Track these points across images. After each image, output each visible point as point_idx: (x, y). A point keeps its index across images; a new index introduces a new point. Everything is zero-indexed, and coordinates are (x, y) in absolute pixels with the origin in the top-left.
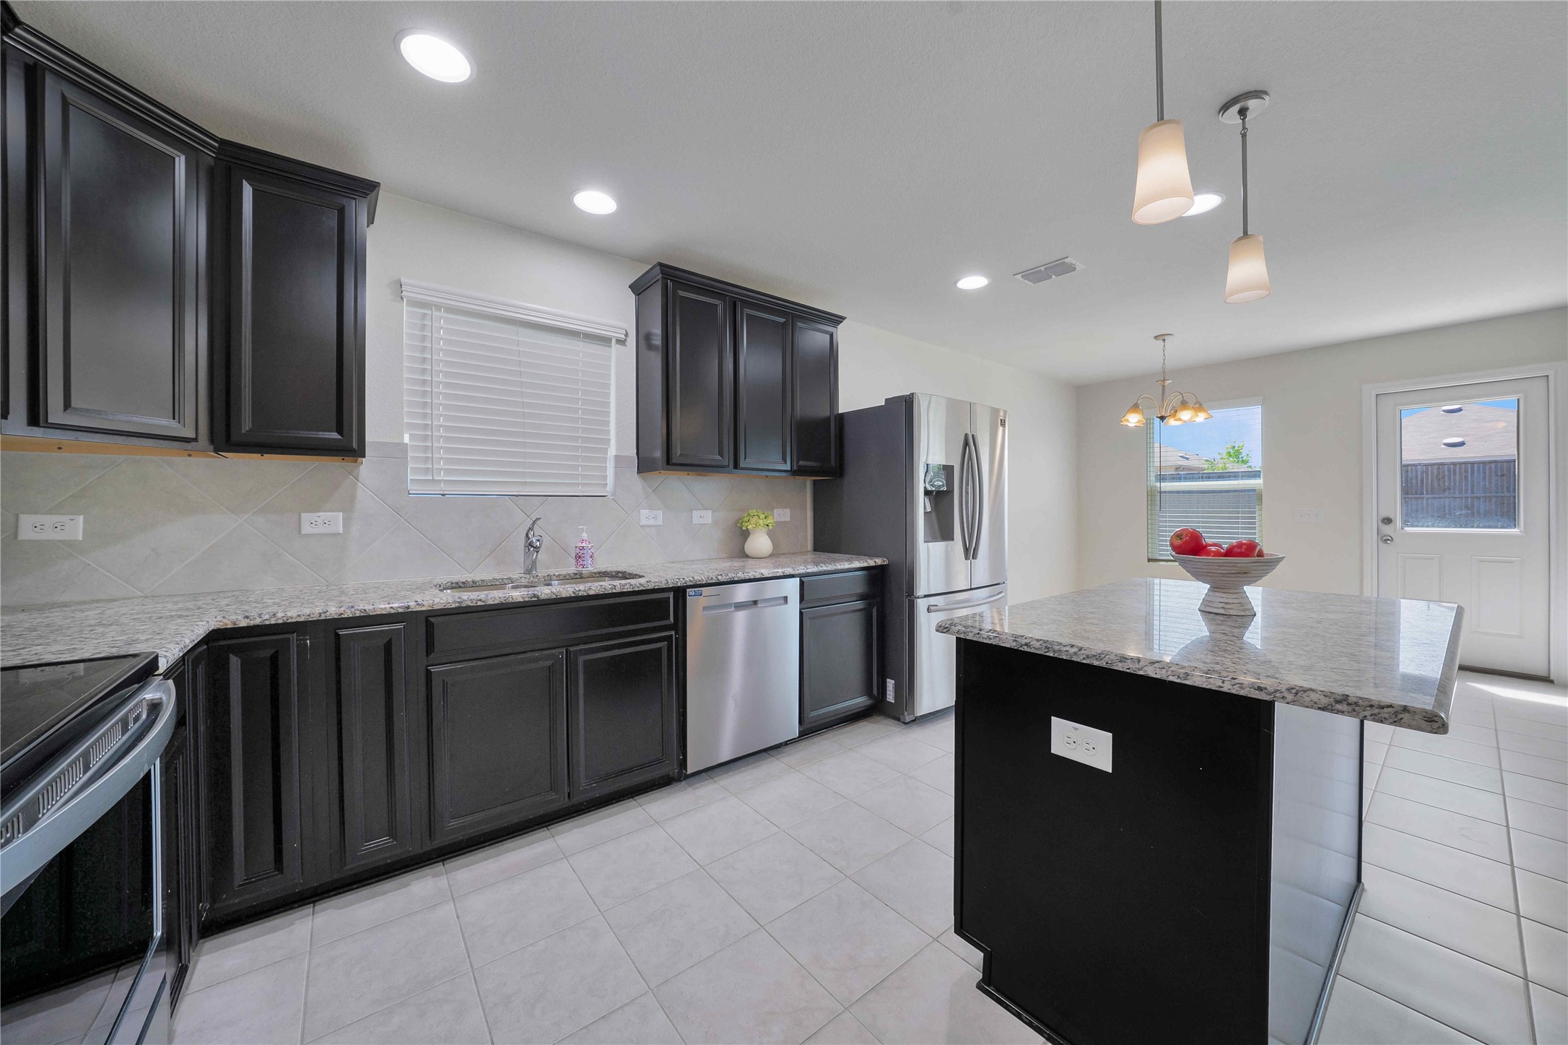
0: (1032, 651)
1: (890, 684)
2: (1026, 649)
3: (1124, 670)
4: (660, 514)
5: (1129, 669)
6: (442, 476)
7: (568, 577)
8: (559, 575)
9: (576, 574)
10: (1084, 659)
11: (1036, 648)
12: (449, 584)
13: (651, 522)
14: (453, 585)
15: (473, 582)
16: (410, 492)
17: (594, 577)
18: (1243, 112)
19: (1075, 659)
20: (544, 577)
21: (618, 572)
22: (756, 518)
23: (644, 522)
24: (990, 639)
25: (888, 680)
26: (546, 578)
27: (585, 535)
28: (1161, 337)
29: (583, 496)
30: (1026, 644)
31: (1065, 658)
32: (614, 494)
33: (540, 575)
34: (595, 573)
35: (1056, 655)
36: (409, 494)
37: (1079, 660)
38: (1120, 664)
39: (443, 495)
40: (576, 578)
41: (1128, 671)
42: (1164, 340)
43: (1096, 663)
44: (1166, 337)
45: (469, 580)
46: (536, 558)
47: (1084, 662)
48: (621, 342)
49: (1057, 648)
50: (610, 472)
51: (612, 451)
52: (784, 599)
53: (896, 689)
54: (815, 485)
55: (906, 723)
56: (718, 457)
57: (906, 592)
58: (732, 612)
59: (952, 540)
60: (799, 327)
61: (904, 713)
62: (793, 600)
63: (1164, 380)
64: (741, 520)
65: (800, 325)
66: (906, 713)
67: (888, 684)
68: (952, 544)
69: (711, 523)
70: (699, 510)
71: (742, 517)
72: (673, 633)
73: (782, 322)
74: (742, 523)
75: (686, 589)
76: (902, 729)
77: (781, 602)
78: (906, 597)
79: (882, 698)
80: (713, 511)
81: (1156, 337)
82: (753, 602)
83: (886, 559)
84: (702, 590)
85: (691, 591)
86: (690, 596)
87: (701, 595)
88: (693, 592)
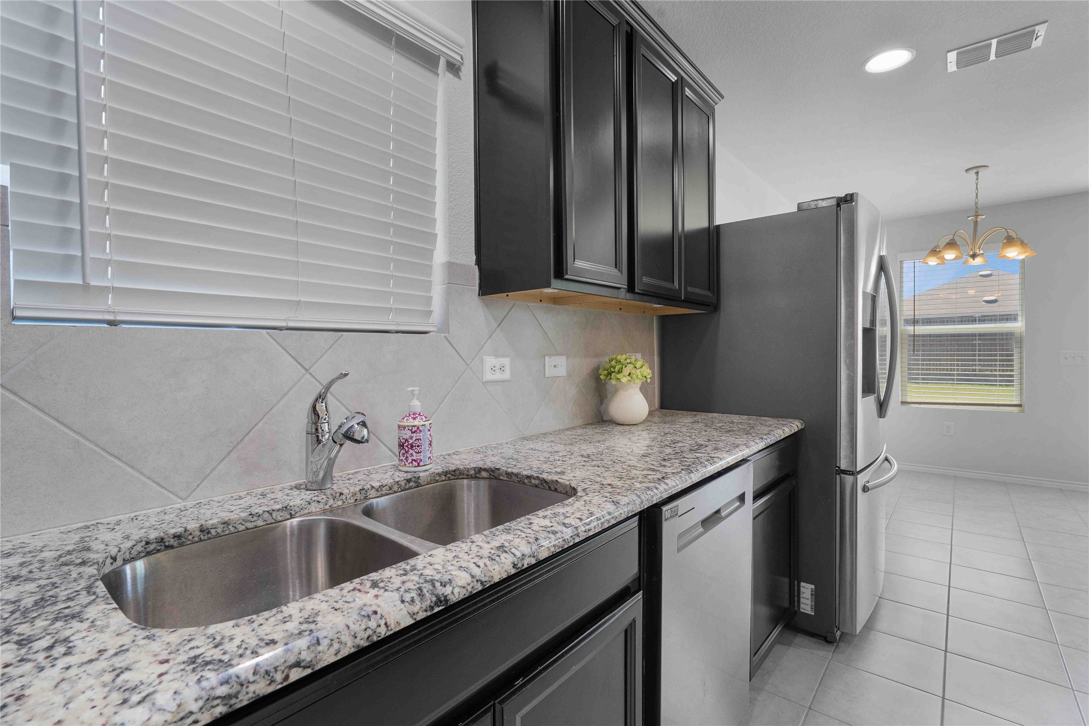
1: (807, 590)
4: (506, 361)
6: (109, 279)
7: (395, 488)
8: (382, 486)
9: (409, 481)
12: (139, 548)
13: (498, 376)
14: (152, 547)
15: (202, 530)
16: (18, 313)
17: (437, 481)
20: (354, 494)
21: (480, 470)
22: (630, 367)
23: (489, 376)
25: (802, 584)
26: (358, 496)
27: (416, 405)
28: (976, 169)
29: (397, 332)
32: (445, 327)
33: (345, 491)
34: (439, 475)
36: (14, 318)
39: (112, 323)
40: (410, 488)
42: (977, 173)
44: (980, 170)
45: (193, 526)
46: (336, 456)
48: (454, 68)
50: (437, 291)
51: (440, 256)
52: (742, 498)
53: (817, 596)
54: (664, 320)
55: (831, 643)
56: (616, 271)
57: (837, 467)
58: (701, 534)
59: (874, 393)
60: (686, 95)
61: (834, 630)
62: (749, 497)
63: (977, 216)
64: (608, 371)
65: (688, 92)
66: (836, 630)
67: (802, 589)
68: (871, 399)
69: (565, 375)
70: (550, 355)
71: (607, 366)
72: (639, 596)
73: (674, 81)
74: (610, 374)
75: (660, 508)
76: (833, 653)
77: (738, 503)
78: (836, 474)
79: (796, 609)
80: (567, 358)
81: (967, 170)
82: (718, 512)
83: (802, 422)
84: (678, 506)
85: (667, 510)
86: (666, 520)
87: (677, 514)
88: (670, 511)
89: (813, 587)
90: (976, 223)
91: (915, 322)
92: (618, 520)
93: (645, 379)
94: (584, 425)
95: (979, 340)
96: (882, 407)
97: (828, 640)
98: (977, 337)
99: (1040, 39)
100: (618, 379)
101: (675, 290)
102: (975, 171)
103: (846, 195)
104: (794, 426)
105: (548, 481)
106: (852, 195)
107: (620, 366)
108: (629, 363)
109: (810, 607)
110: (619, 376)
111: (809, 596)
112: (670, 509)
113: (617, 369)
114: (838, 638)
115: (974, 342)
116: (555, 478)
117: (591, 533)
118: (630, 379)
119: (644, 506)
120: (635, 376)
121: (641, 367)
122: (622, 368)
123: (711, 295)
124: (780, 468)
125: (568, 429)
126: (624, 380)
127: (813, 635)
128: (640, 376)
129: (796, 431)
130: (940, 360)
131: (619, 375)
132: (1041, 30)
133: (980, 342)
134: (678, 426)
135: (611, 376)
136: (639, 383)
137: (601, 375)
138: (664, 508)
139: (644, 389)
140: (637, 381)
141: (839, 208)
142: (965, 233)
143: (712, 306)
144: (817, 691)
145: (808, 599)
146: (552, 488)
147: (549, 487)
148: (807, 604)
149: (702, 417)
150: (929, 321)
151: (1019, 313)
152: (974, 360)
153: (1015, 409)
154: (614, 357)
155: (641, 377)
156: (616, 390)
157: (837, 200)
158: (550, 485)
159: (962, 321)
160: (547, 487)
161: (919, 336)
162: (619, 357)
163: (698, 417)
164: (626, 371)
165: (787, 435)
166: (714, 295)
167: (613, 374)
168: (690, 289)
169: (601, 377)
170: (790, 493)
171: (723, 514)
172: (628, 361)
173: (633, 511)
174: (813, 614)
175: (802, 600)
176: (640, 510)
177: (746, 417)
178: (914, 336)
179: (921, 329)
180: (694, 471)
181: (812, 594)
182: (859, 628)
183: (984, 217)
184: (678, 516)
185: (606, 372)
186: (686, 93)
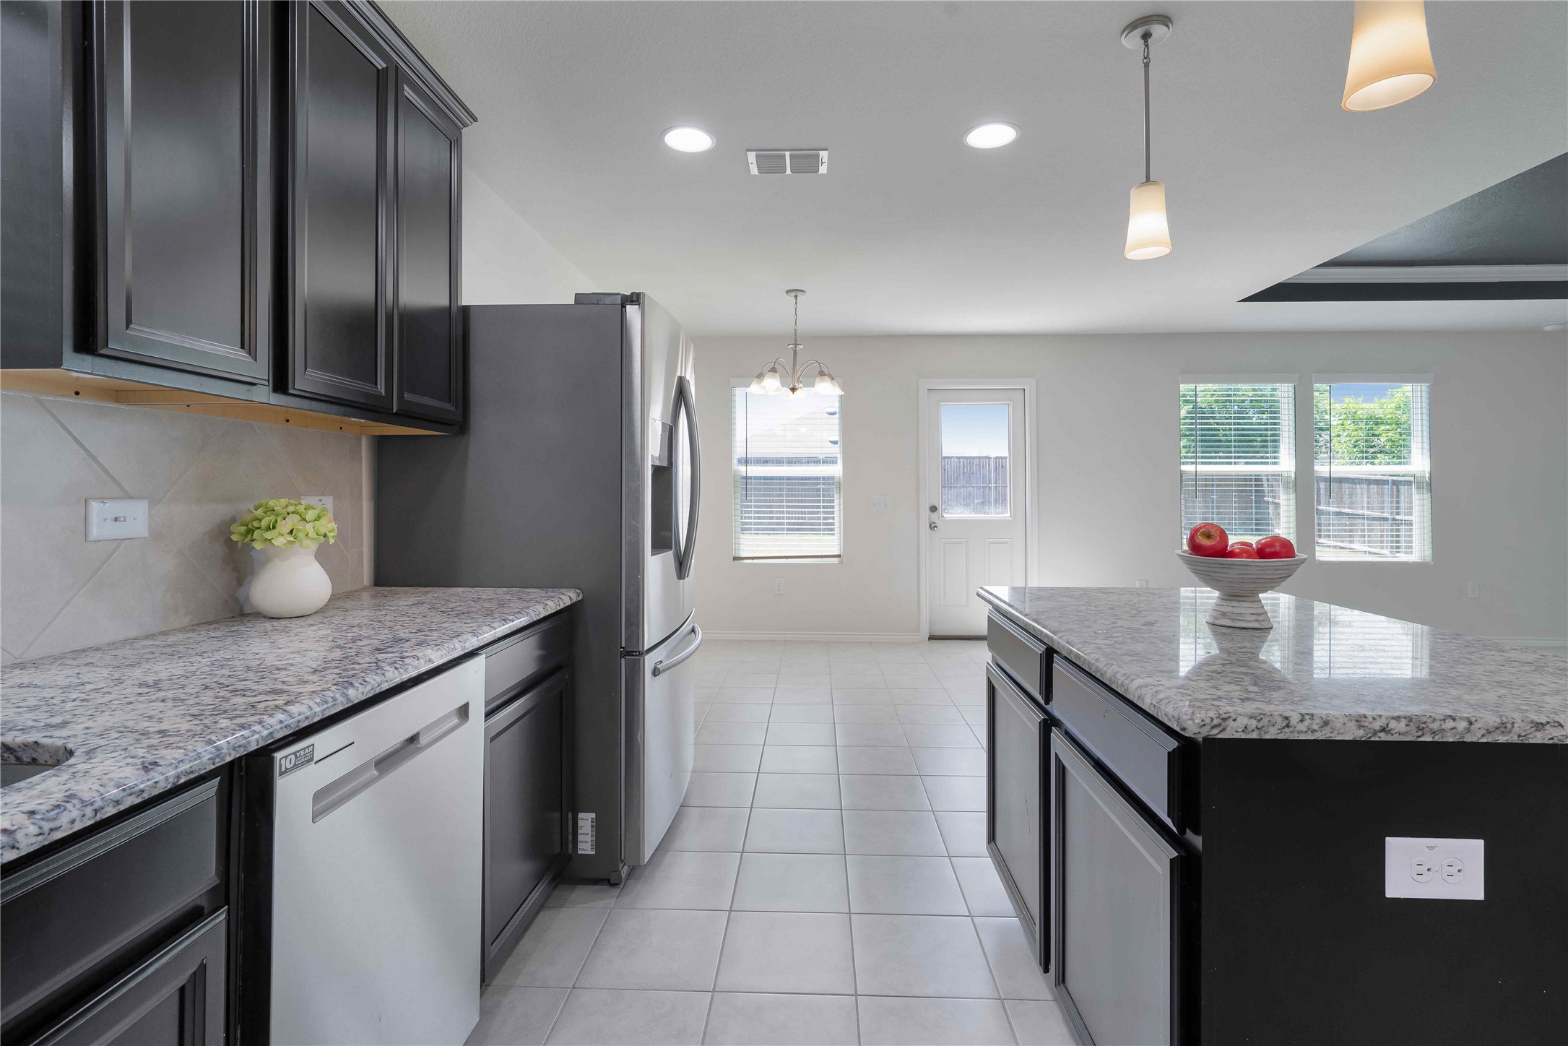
0: (1396, 738)
1: (586, 821)
2: (1384, 737)
3: (1546, 742)
5: (1552, 739)
10: (1483, 736)
11: (1401, 732)
18: (1146, 36)
19: (1468, 739)
22: (293, 518)
24: (1314, 731)
25: (581, 815)
28: (795, 292)
30: (1383, 730)
31: (1451, 740)
35: (1437, 738)
37: (1474, 740)
38: (1539, 735)
41: (1551, 742)
42: (796, 297)
43: (1502, 739)
44: (799, 294)
47: (1484, 740)
49: (1435, 726)
52: (464, 712)
53: (599, 827)
54: (381, 445)
55: (617, 884)
56: (242, 355)
57: (622, 648)
58: (373, 781)
59: (670, 548)
60: (406, 97)
61: (618, 866)
62: (478, 710)
63: (796, 344)
64: (247, 526)
65: (408, 92)
66: (621, 865)
67: (580, 823)
68: (669, 555)
69: (146, 534)
70: (102, 500)
71: (247, 517)
72: (221, 916)
73: (380, 68)
74: (250, 531)
75: (270, 756)
76: (617, 898)
77: (456, 721)
78: (621, 658)
79: (570, 851)
80: (153, 503)
81: (788, 292)
82: (413, 739)
83: (579, 591)
84: (313, 745)
85: (286, 757)
86: (282, 774)
87: (312, 759)
88: (293, 757)
89: (593, 815)
90: (795, 352)
91: (746, 461)
92: (146, 796)
93: (322, 539)
94: (193, 626)
95: (823, 484)
96: (682, 565)
97: (612, 882)
98: (821, 481)
99: (825, 165)
100: (266, 540)
101: (379, 397)
102: (794, 294)
103: (632, 293)
104: (567, 598)
105: (16, 747)
106: (638, 295)
107: (273, 518)
108: (293, 513)
109: (590, 844)
110: (268, 535)
111: (589, 830)
112: (295, 753)
113: (264, 523)
114: (623, 876)
115: (819, 486)
116: (32, 737)
117: (58, 835)
118: (292, 539)
119: (222, 759)
120: (301, 535)
121: (318, 518)
122: (276, 521)
123: (453, 409)
124: (543, 659)
125: (147, 637)
126: (279, 542)
127: (595, 882)
128: (314, 536)
129: (567, 604)
130: (771, 507)
131: (269, 533)
132: (824, 155)
133: (824, 486)
134: (383, 613)
135: (253, 533)
136: (314, 546)
137: (234, 533)
138: (278, 755)
139: (324, 555)
140: (306, 542)
141: (624, 309)
142: (786, 360)
143: (458, 424)
144: (587, 959)
145: (587, 834)
146: (25, 759)
147: (18, 759)
148: (586, 842)
149: (435, 595)
150: (765, 461)
151: (838, 456)
152: (819, 507)
153: (835, 560)
154: (263, 501)
155: (316, 536)
156: (266, 561)
157: (622, 298)
158: (20, 754)
159: (808, 462)
160: (12, 759)
161: (751, 478)
162: (272, 503)
163: (430, 595)
164: (284, 527)
165: (550, 612)
166: (456, 408)
167: (257, 532)
168: (408, 396)
169: (232, 537)
170: (561, 692)
171: (423, 740)
172: (291, 509)
173: (192, 772)
174: (594, 853)
175: (580, 838)
176: (213, 767)
177: (505, 589)
178: (746, 478)
179: (755, 471)
180: (357, 685)
181: (592, 826)
182: (648, 853)
183: (802, 347)
184: (313, 762)
185: (243, 529)
186: (406, 94)
